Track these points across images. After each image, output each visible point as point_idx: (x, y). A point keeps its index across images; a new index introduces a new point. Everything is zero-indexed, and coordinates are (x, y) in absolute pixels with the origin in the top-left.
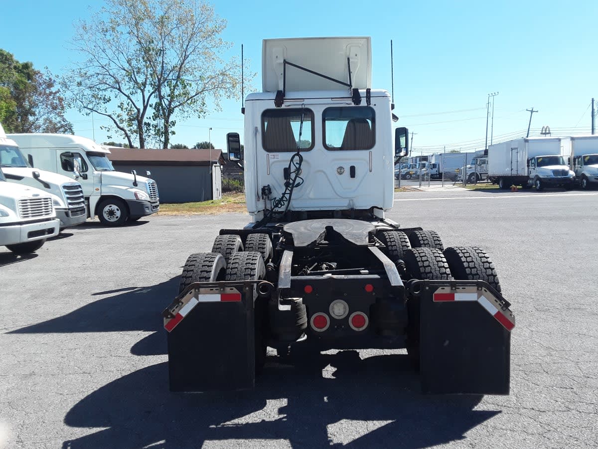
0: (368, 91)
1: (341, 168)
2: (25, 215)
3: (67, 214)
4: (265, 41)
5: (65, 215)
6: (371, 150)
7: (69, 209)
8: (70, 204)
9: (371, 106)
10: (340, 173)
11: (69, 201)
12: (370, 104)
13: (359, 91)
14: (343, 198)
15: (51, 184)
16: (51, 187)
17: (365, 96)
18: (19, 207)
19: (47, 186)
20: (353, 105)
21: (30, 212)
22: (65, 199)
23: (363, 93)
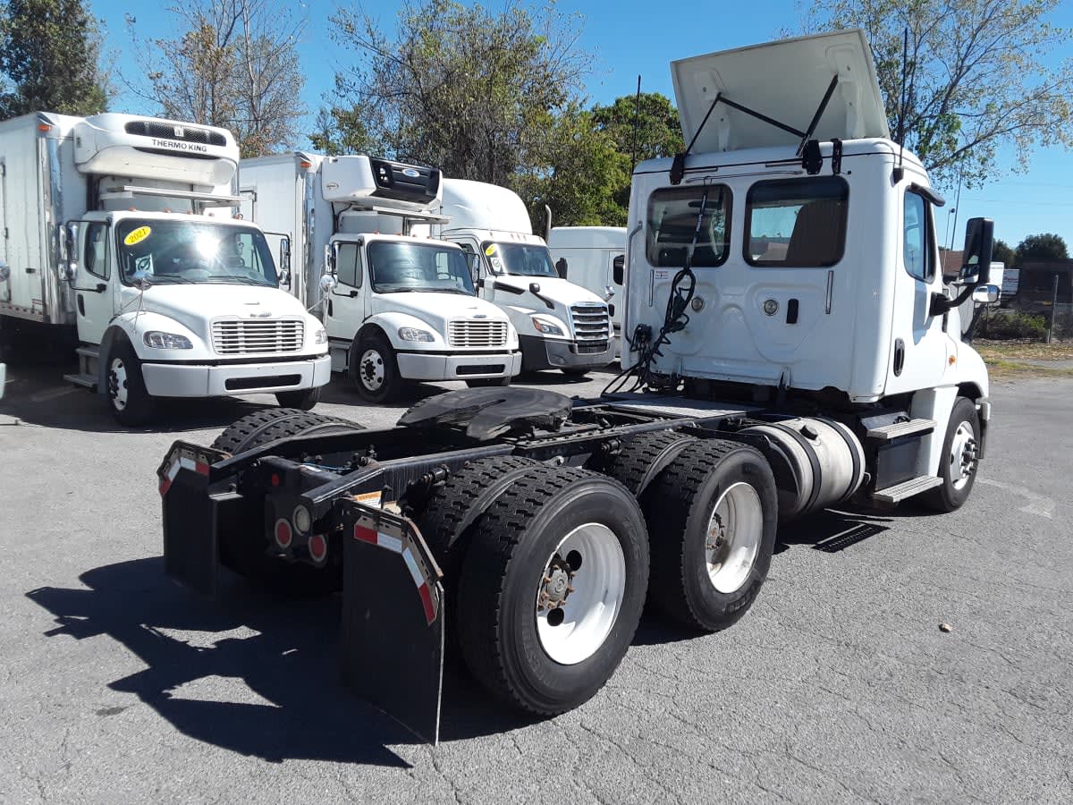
0: (838, 146)
1: (772, 302)
2: (460, 342)
3: (571, 348)
4: (676, 65)
5: (568, 350)
6: (833, 268)
7: (576, 342)
8: (578, 334)
9: (841, 174)
10: (770, 313)
11: (579, 330)
12: (839, 172)
13: (821, 144)
14: (769, 361)
15: (557, 302)
16: (555, 307)
17: (832, 154)
18: (450, 331)
19: (550, 304)
20: (805, 174)
21: (468, 339)
22: (572, 326)
23: (826, 148)
